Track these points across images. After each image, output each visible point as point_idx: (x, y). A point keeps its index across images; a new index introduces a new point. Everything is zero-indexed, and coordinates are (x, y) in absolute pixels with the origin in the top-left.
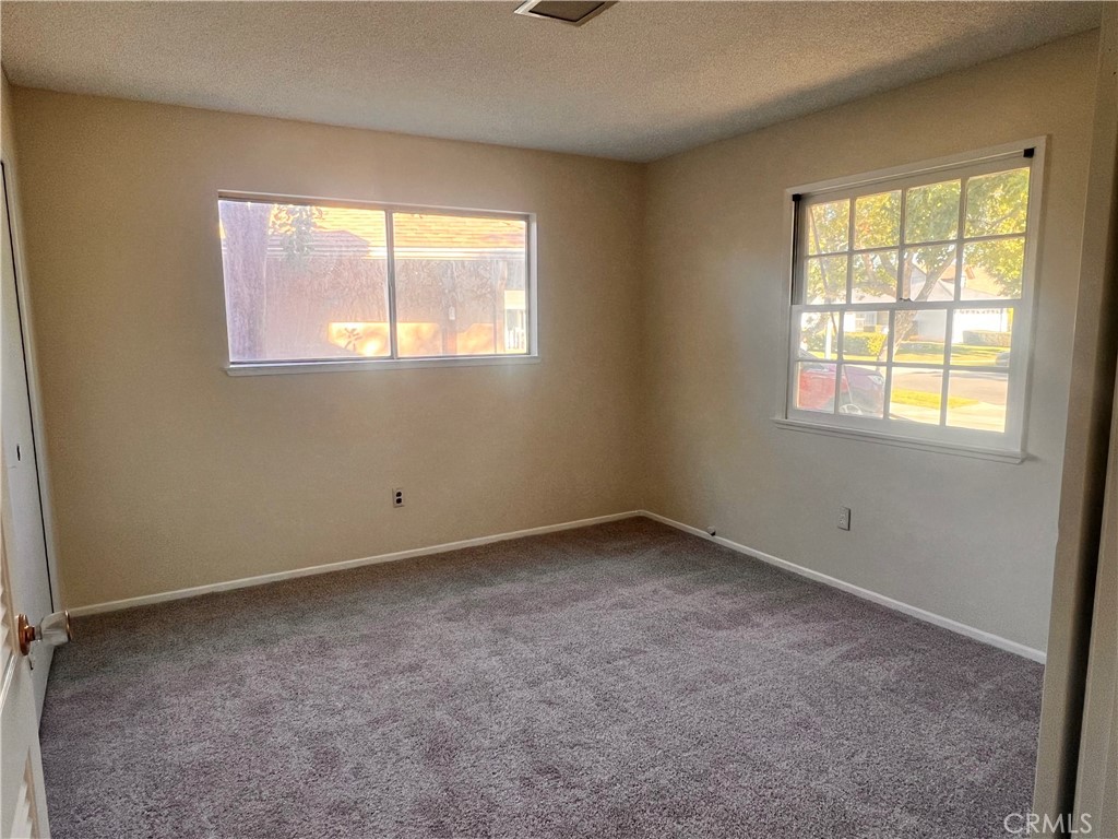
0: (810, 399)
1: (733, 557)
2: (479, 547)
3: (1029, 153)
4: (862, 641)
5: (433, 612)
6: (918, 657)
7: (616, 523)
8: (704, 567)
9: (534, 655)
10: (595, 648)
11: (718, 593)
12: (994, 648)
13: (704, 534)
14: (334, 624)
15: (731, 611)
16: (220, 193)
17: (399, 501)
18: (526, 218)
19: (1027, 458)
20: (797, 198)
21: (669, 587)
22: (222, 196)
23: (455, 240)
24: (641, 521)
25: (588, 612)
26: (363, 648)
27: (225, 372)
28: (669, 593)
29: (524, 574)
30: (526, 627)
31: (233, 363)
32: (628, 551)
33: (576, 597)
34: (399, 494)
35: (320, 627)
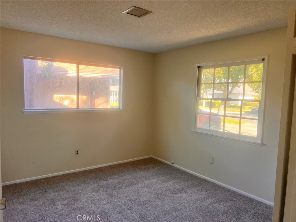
0: (201, 125)
1: (179, 171)
2: (102, 168)
3: (263, 60)
4: (217, 197)
5: (88, 189)
6: (233, 202)
7: (144, 160)
8: (171, 174)
9: (120, 203)
10: (139, 200)
11: (175, 182)
12: (254, 200)
13: (170, 163)
14: (56, 194)
15: (179, 188)
16: (24, 56)
17: (77, 153)
18: (120, 68)
19: (263, 145)
20: (199, 67)
21: (161, 181)
22: (25, 57)
23: (95, 71)
24: (151, 159)
25: (137, 189)
26: (66, 201)
27: (23, 113)
28: (161, 182)
29: (116, 176)
30: (118, 194)
31: (26, 110)
32: (148, 169)
33: (133, 184)
34: (78, 151)
35: (51, 195)
